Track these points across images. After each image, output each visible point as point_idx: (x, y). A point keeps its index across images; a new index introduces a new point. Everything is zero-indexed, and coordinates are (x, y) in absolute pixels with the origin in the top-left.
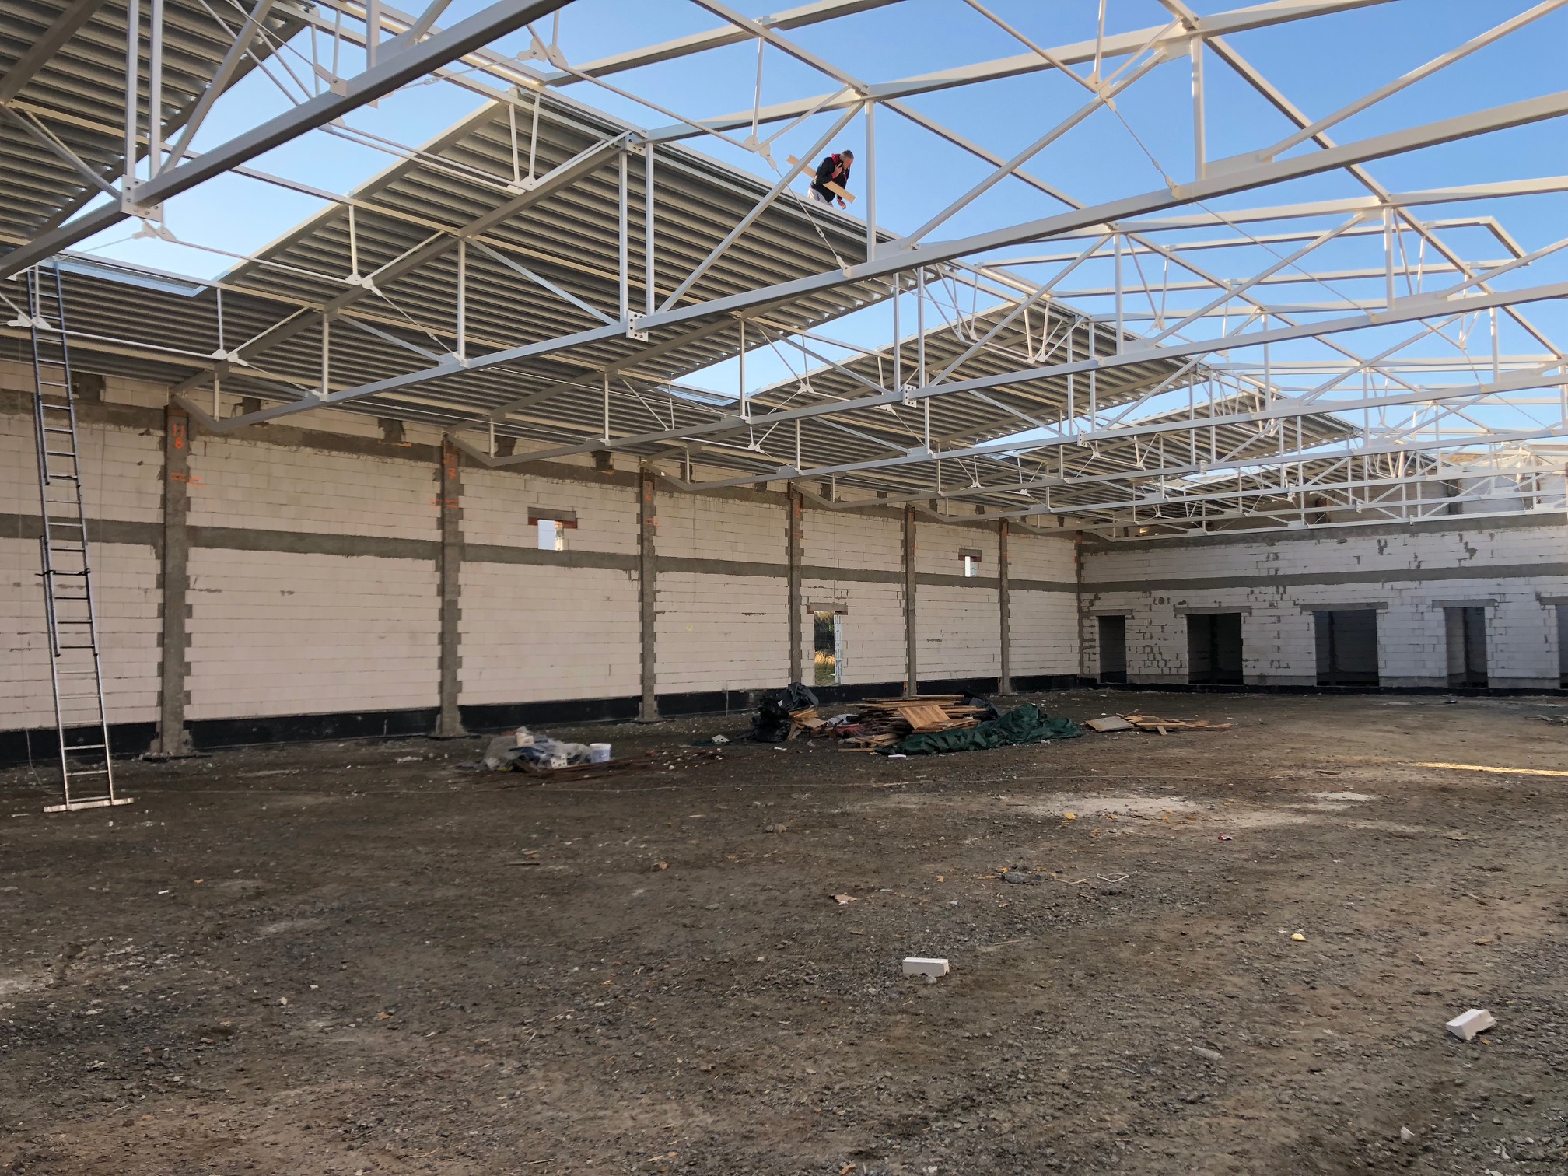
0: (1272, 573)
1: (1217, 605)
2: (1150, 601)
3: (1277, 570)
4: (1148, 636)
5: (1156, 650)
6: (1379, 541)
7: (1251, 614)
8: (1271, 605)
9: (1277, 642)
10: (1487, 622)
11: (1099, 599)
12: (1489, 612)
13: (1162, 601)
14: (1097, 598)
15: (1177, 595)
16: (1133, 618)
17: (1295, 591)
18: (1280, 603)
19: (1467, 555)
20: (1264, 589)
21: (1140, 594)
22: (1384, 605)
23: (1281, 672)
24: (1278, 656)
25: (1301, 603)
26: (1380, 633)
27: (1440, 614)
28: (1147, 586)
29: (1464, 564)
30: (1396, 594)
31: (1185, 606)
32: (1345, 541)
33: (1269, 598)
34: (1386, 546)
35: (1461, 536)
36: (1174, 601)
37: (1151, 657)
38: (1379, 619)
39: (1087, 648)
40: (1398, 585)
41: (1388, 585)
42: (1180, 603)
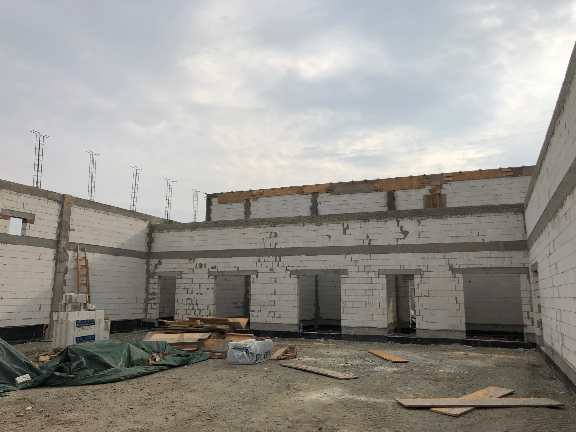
0: (273, 246)
1: (236, 269)
2: (193, 266)
3: (276, 245)
4: (190, 291)
5: (194, 302)
6: (343, 225)
7: (257, 276)
8: (271, 270)
9: (274, 298)
10: (416, 287)
11: (161, 264)
12: (417, 279)
13: (201, 266)
14: (160, 263)
15: (210, 262)
16: (181, 278)
17: (286, 260)
18: (277, 268)
19: (402, 236)
20: (267, 258)
21: (187, 261)
22: (345, 272)
23: (276, 321)
24: (273, 308)
25: (291, 268)
26: (343, 293)
27: (383, 280)
28: (191, 255)
29: (400, 242)
30: (354, 263)
31: (215, 270)
32: (321, 224)
33: (270, 265)
34: (348, 228)
35: (398, 221)
36: (208, 266)
37: (191, 308)
38: (343, 281)
39: (151, 299)
40: (355, 257)
41: (349, 257)
42: (212, 268)
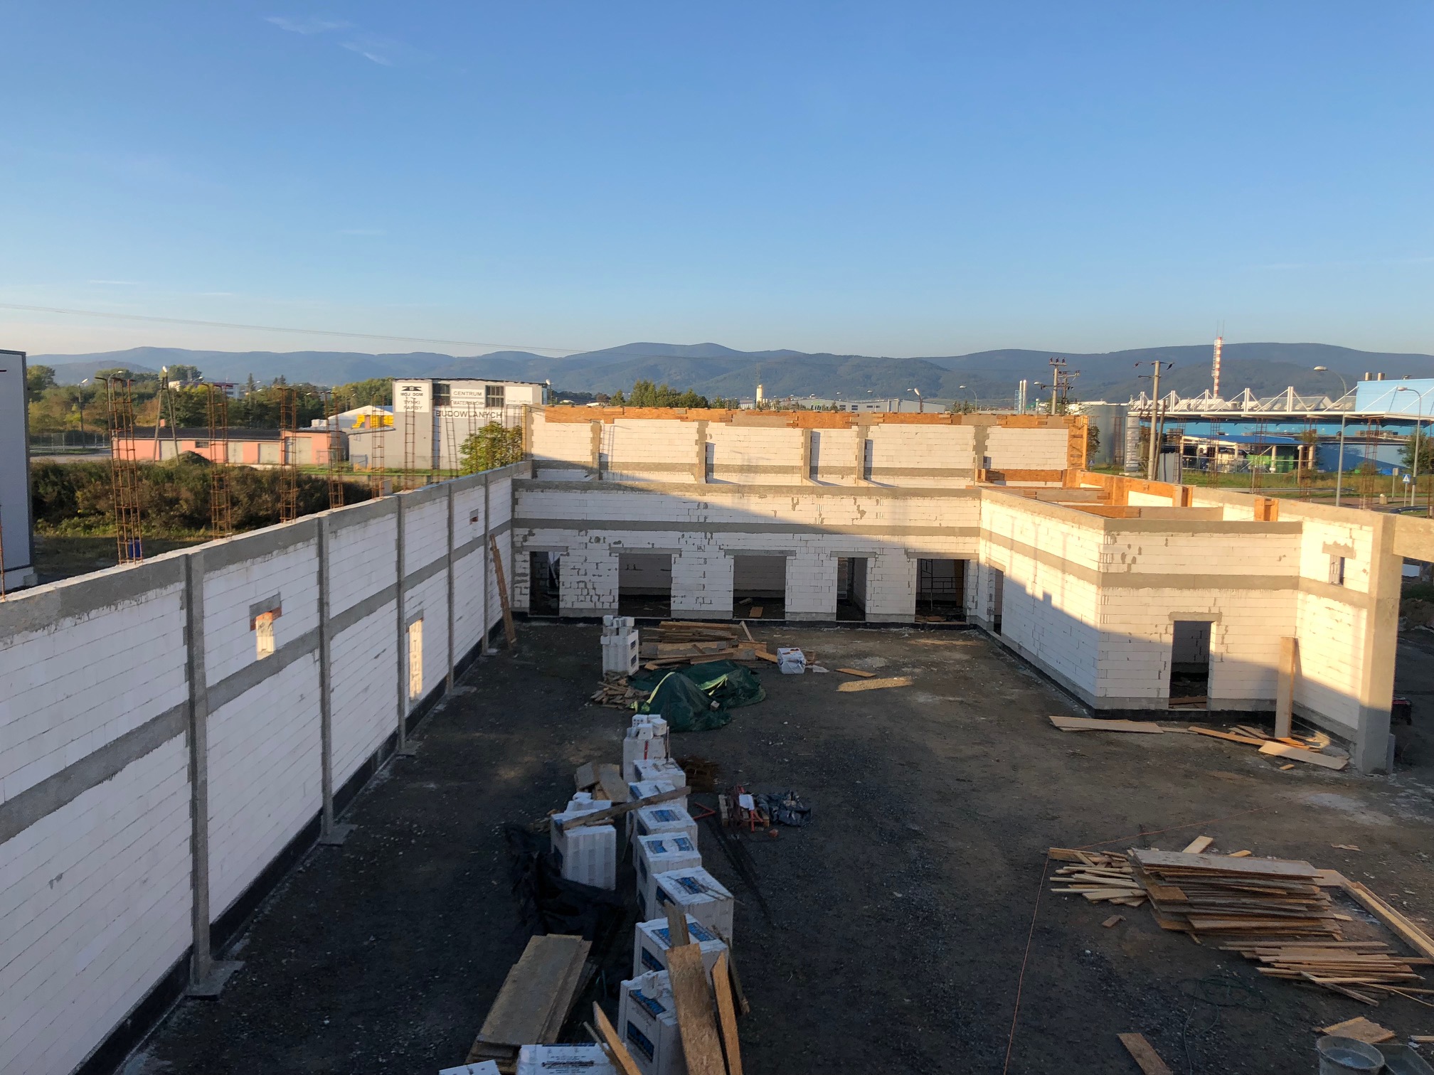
0: (702, 520)
1: (651, 546)
2: (586, 539)
3: (706, 518)
4: (582, 572)
5: (590, 586)
6: (793, 499)
7: (680, 555)
8: (699, 548)
9: (703, 581)
10: (869, 570)
11: (534, 535)
12: (870, 563)
13: (598, 540)
14: (531, 534)
15: (611, 536)
16: (568, 555)
17: (719, 537)
18: (707, 546)
19: (859, 516)
20: (693, 534)
21: (575, 532)
22: (793, 553)
23: (704, 607)
24: (702, 594)
25: (725, 548)
26: (788, 576)
28: (583, 525)
29: (856, 522)
30: (803, 544)
31: (620, 546)
32: (765, 497)
33: (698, 542)
34: (798, 503)
35: (855, 499)
36: (610, 540)
37: (585, 592)
38: (788, 563)
39: (519, 582)
40: (805, 536)
41: (797, 536)
42: (615, 543)
